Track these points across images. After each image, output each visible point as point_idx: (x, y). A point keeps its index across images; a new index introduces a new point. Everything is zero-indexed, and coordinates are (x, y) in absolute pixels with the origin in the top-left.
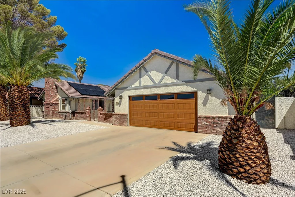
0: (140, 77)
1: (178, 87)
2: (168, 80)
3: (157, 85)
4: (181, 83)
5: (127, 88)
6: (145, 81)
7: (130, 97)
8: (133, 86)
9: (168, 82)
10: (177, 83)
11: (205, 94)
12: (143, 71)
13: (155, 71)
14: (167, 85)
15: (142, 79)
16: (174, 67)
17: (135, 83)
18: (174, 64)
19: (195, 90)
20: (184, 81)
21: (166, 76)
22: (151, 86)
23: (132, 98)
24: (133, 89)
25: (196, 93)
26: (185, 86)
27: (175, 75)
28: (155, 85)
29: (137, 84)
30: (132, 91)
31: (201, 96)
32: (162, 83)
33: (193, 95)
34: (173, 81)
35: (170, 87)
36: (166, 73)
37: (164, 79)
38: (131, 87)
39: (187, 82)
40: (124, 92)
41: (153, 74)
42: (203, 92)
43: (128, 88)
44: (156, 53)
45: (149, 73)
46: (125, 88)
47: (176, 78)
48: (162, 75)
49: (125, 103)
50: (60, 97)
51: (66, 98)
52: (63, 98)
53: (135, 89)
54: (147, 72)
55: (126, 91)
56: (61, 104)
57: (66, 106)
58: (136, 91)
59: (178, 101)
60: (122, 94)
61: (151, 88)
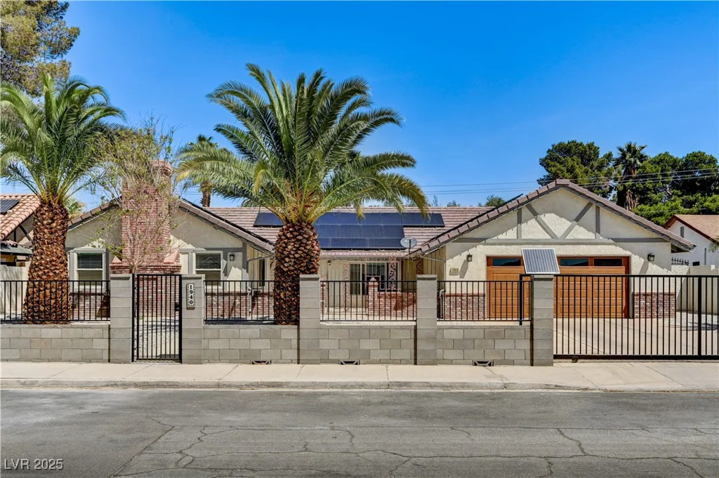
0: (520, 221)
1: (599, 247)
2: (581, 233)
3: (557, 241)
4: (606, 241)
5: (485, 239)
6: (532, 230)
7: (488, 258)
8: (501, 237)
9: (581, 237)
10: (598, 241)
11: (643, 260)
12: (526, 212)
13: (553, 214)
14: (577, 243)
15: (523, 226)
17: (506, 231)
18: (591, 209)
19: (627, 253)
20: (612, 239)
21: (577, 227)
22: (546, 241)
23: (492, 261)
24: (501, 244)
25: (628, 259)
26: (613, 246)
27: (594, 228)
28: (554, 241)
29: (511, 234)
30: (497, 246)
31: (637, 265)
32: (567, 238)
33: (624, 261)
34: (590, 236)
35: (585, 246)
36: (577, 219)
37: (572, 232)
38: (496, 238)
39: (617, 241)
40: (474, 246)
41: (549, 219)
42: (641, 256)
43: (487, 241)
44: (564, 186)
45: (542, 216)
46: (479, 240)
47: (595, 231)
48: (569, 223)
49: (478, 270)
50: (190, 247)
51: (225, 250)
52: (207, 249)
53: (506, 244)
54: (535, 214)
55: (482, 246)
56: (194, 269)
57: (226, 273)
58: (509, 247)
59: (594, 270)
60: (471, 252)
61: (545, 244)
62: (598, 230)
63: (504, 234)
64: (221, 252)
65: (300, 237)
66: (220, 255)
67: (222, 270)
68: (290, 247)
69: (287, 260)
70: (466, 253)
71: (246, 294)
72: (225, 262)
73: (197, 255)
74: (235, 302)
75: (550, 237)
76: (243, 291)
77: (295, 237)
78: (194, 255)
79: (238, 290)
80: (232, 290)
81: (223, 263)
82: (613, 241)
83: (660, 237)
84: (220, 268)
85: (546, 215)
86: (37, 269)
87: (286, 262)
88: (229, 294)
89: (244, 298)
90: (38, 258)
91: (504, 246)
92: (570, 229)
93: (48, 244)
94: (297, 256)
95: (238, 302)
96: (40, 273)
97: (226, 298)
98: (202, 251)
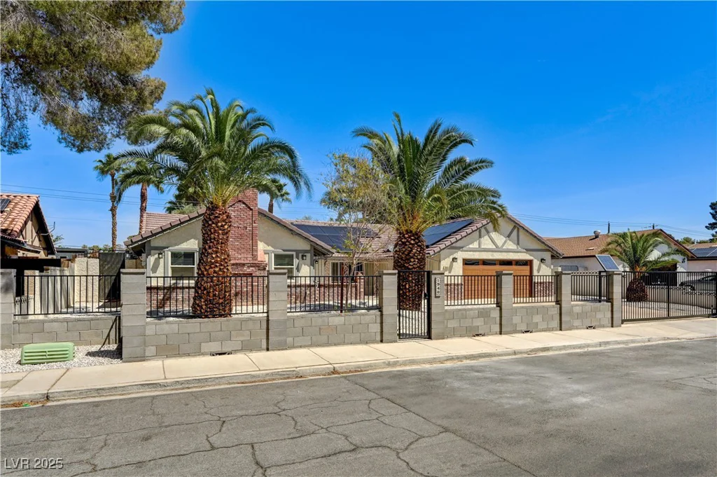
0: (480, 237)
1: (519, 254)
2: (511, 245)
3: (499, 250)
4: (522, 250)
5: (461, 248)
6: (486, 242)
7: (464, 260)
8: (471, 246)
9: (510, 247)
10: (518, 250)
11: (539, 263)
12: (483, 231)
13: (497, 233)
14: (508, 251)
15: (482, 239)
16: (515, 232)
17: (474, 243)
18: (515, 230)
19: (531, 258)
20: (525, 249)
21: (508, 241)
23: (467, 262)
24: (470, 251)
25: (531, 262)
26: (525, 254)
27: (516, 242)
28: (497, 249)
29: (475, 245)
30: (468, 252)
31: (536, 263)
32: (504, 248)
33: (528, 263)
34: (515, 247)
35: (512, 253)
36: (509, 236)
37: (506, 244)
38: (468, 247)
39: (528, 250)
40: (457, 252)
41: (495, 235)
42: (538, 260)
43: (464, 249)
45: (491, 234)
46: (459, 248)
48: (505, 239)
49: (458, 269)
50: (270, 248)
51: (298, 252)
52: (284, 250)
53: (473, 251)
54: (488, 232)
55: (461, 252)
56: (273, 266)
57: (298, 269)
58: (474, 253)
59: (516, 268)
60: (455, 256)
61: (493, 251)
62: (518, 244)
63: (472, 244)
64: (294, 253)
65: (420, 244)
66: (293, 255)
67: (294, 267)
68: (414, 251)
69: (412, 260)
70: (452, 257)
71: (314, 286)
72: (298, 261)
73: (275, 255)
74: (306, 293)
75: (494, 247)
76: (313, 283)
77: (416, 243)
78: (273, 255)
79: (308, 282)
80: (303, 283)
81: (296, 261)
82: (525, 251)
83: (548, 248)
84: (293, 265)
85: (494, 233)
86: (213, 266)
87: (411, 262)
88: (300, 286)
89: (313, 289)
90: (214, 256)
91: (472, 253)
92: (505, 242)
93: (222, 243)
94: (419, 257)
95: (308, 292)
96: (217, 269)
97: (298, 289)
98: (280, 252)
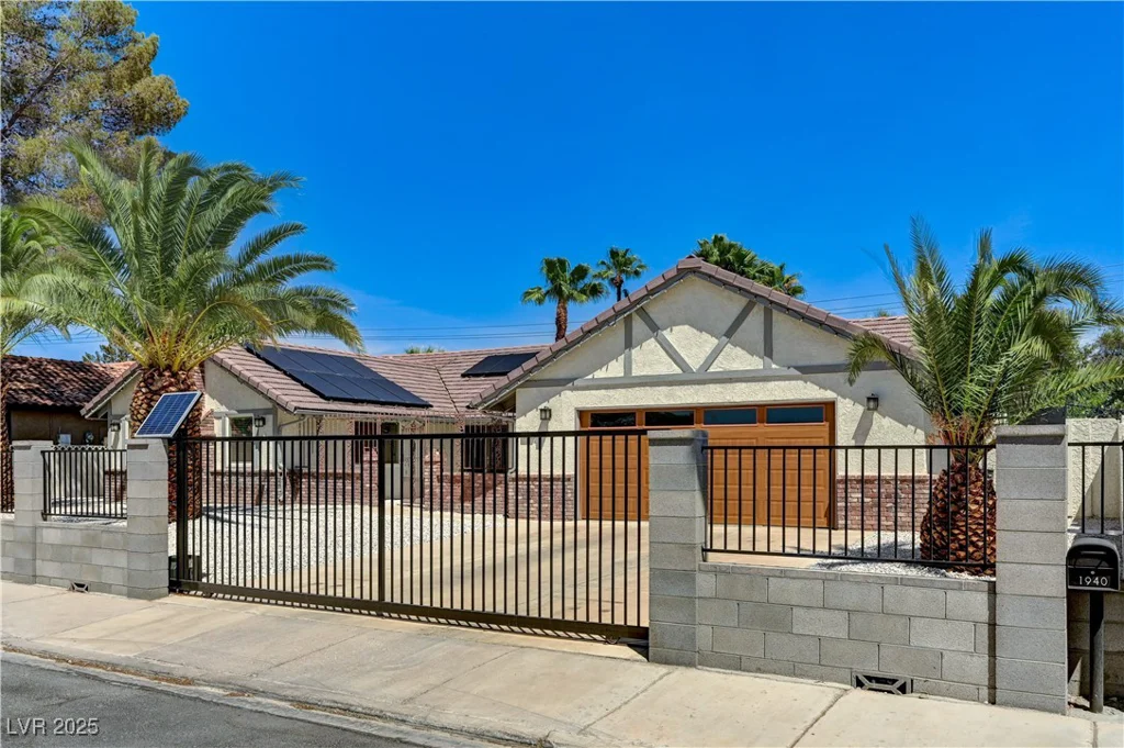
0: (629, 344)
1: (772, 384)
2: (737, 359)
3: (694, 377)
4: (785, 372)
5: (572, 380)
6: (649, 358)
7: (581, 413)
8: (600, 374)
9: (738, 366)
10: (769, 373)
11: (860, 410)
12: (638, 325)
13: (686, 327)
14: (730, 378)
15: (635, 352)
17: (607, 363)
18: (754, 311)
19: (829, 395)
20: (797, 368)
21: (729, 347)
22: (673, 379)
23: (592, 420)
24: (599, 388)
25: (830, 406)
26: (800, 383)
27: (761, 347)
28: (686, 377)
29: (615, 369)
30: (593, 392)
31: (848, 414)
32: (711, 370)
33: (822, 413)
34: (755, 363)
35: (744, 385)
36: (729, 333)
37: (720, 358)
38: (590, 377)
39: (807, 371)
40: (557, 394)
41: (678, 335)
42: (856, 401)
43: (576, 382)
44: (694, 270)
45: (666, 333)
46: (563, 383)
47: (762, 353)
48: (715, 341)
53: (607, 387)
54: (654, 328)
55: (568, 393)
58: (611, 392)
59: (769, 430)
60: (551, 404)
61: (670, 384)
62: (768, 352)
63: (604, 369)
75: (679, 371)
82: (798, 373)
85: (675, 329)
91: (603, 392)
92: (716, 353)
